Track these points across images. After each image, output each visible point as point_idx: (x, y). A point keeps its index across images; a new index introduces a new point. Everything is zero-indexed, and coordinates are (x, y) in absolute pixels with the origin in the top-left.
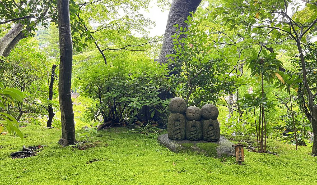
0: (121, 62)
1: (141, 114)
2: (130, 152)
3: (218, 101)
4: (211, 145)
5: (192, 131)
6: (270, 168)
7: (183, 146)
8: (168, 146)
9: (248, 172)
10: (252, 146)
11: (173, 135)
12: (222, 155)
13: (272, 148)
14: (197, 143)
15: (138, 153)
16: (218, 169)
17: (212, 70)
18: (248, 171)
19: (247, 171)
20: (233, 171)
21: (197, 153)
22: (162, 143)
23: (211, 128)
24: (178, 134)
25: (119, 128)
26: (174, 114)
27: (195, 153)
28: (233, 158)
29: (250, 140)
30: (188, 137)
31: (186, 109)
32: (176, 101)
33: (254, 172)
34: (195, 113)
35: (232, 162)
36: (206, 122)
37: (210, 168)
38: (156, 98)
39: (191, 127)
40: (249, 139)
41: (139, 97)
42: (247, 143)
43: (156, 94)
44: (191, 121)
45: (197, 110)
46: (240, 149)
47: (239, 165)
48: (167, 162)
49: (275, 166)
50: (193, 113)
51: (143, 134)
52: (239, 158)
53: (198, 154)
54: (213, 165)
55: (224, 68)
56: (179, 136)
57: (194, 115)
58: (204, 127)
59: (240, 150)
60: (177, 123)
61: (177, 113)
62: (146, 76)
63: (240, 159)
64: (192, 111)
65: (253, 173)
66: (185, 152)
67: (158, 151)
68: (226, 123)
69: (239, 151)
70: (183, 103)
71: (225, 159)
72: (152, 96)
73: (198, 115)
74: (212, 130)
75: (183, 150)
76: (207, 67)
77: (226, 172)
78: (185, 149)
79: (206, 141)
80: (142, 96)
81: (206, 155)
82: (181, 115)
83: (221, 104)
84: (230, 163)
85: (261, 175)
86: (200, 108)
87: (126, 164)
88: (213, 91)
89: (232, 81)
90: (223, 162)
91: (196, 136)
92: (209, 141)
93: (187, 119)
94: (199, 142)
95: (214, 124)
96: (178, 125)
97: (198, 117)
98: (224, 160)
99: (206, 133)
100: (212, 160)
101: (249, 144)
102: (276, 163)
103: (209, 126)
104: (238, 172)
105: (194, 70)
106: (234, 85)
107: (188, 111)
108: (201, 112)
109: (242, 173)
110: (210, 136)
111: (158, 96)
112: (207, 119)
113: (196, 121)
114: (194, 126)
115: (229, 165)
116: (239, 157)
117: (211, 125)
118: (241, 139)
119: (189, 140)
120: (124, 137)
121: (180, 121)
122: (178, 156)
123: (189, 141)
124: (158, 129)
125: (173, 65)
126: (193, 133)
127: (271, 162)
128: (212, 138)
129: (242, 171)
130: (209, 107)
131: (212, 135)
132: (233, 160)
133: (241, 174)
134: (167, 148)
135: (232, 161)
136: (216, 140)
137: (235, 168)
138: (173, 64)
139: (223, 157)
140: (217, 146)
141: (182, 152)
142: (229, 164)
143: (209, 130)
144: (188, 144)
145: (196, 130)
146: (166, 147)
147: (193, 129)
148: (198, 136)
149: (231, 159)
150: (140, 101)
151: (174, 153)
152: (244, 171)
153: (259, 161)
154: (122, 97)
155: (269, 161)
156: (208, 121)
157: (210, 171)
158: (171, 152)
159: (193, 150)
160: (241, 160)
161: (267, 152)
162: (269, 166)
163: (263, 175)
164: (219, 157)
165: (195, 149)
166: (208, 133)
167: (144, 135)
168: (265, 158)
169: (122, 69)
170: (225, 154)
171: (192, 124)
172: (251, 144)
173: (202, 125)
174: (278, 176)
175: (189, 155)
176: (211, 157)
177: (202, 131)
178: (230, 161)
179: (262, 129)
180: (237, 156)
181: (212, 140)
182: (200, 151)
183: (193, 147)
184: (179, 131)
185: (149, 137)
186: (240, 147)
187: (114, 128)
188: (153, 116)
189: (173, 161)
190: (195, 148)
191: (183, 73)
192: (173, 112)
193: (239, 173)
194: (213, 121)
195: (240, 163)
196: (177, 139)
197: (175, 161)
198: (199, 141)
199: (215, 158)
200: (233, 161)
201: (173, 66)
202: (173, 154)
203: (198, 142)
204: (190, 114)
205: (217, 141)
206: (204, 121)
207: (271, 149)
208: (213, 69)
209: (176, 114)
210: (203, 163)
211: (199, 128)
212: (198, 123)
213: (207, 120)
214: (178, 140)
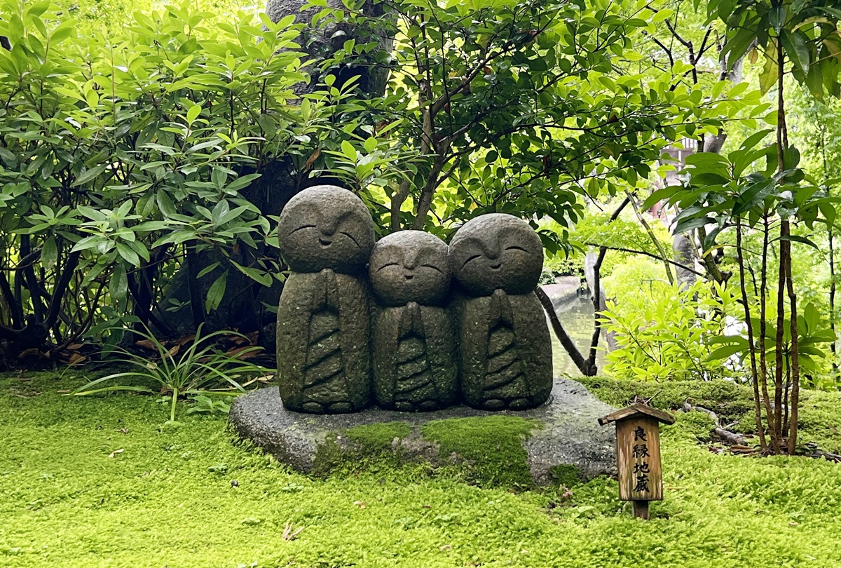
0: (31, 11)
1: (171, 301)
2: (65, 491)
3: (582, 217)
4: (503, 426)
5: (400, 360)
6: (800, 526)
7: (351, 441)
8: (273, 446)
9: (672, 553)
10: (737, 428)
11: (303, 390)
12: (557, 476)
13: (832, 430)
14: (431, 419)
15: (105, 492)
16: (519, 545)
17: (543, 53)
18: (676, 547)
19: (669, 545)
20: (594, 552)
21: (425, 470)
22: (244, 432)
23: (501, 340)
24: (328, 379)
25: (45, 376)
26: (307, 276)
27: (416, 471)
28: (609, 485)
29: (732, 398)
30: (385, 393)
31: (372, 247)
32: (311, 206)
33: (709, 550)
34: (417, 261)
35: (605, 506)
36: (477, 310)
37: (480, 544)
38: (233, 206)
39: (400, 340)
40: (724, 398)
41: (134, 203)
42: (713, 416)
43: (232, 185)
44: (397, 310)
45: (425, 252)
46: (640, 434)
47: (635, 518)
48: (252, 524)
49: (825, 516)
50: (406, 267)
51: (165, 398)
52: (635, 482)
53: (430, 473)
54: (498, 526)
55: (605, 36)
56: (336, 390)
57: (409, 278)
58: (467, 335)
59: (643, 443)
60: (324, 322)
61: (319, 271)
62: (170, 87)
63: (642, 485)
64: (402, 255)
65: (701, 552)
66: (363, 468)
67: (222, 473)
68: (636, 330)
69: (635, 448)
70: (350, 213)
71: (571, 492)
72: (209, 197)
73: (429, 274)
74: (507, 348)
75: (350, 458)
76: (513, 33)
77: (559, 559)
78: (365, 454)
79: (481, 405)
80: (152, 199)
81: (471, 480)
82: (339, 279)
83: (630, 249)
84: (591, 512)
85: (742, 560)
86: (448, 241)
87: (16, 550)
88: (551, 163)
89: (647, 104)
90: (554, 506)
91: (425, 385)
92: (494, 409)
93: (379, 297)
94: (440, 416)
95: (518, 317)
96: (327, 335)
97: (432, 285)
98: (563, 500)
99: (477, 368)
100: (500, 500)
101: (723, 422)
102: (833, 501)
103: (493, 330)
104: (620, 553)
105: (451, 52)
106: (659, 128)
107: (379, 259)
108: (451, 260)
109: (642, 556)
110: (498, 378)
111: (245, 193)
112: (478, 295)
113: (426, 305)
114: (413, 333)
115: (583, 519)
116: (634, 476)
117: (501, 324)
118: (684, 397)
119: (389, 409)
120: (59, 418)
121: (335, 312)
122: (321, 495)
123: (392, 413)
124: (251, 367)
125: (338, 33)
126: (408, 369)
127: (811, 494)
128: (510, 391)
129: (643, 548)
130: (491, 227)
131: (509, 373)
132: (609, 494)
133: (636, 561)
134: (269, 457)
135: (604, 501)
136: (530, 398)
137: (611, 533)
138: (340, 26)
139: (557, 482)
140: (532, 432)
141: (345, 471)
142: (582, 516)
143: (491, 352)
144: (378, 428)
145: (425, 353)
146: (265, 452)
147: (409, 348)
148: (434, 384)
149: (602, 492)
150: (138, 222)
151: (300, 478)
152: (654, 547)
153: (747, 493)
154: (43, 208)
155: (798, 492)
156: (484, 301)
157: (475, 558)
158: (289, 477)
159: (403, 459)
160: (643, 493)
161: (804, 452)
162: (796, 514)
163: (751, 560)
164: (542, 484)
165: (415, 453)
166: (486, 366)
167: (170, 402)
168: (780, 477)
169: (36, 55)
170: (571, 469)
171: (401, 321)
172: (731, 420)
173: (456, 328)
174: (831, 560)
175: (382, 482)
176: (496, 484)
177: (457, 355)
178: (592, 500)
179: (780, 333)
180: (623, 472)
181: (511, 399)
182: (441, 458)
183: (405, 442)
184: (334, 366)
185: (197, 412)
186: (642, 424)
187: (15, 376)
188: (219, 299)
189: (288, 516)
190: (417, 445)
191: (399, 78)
192: (302, 267)
193: (624, 559)
194: (513, 301)
195: (641, 506)
196: (326, 409)
197: (298, 516)
198: (443, 412)
199: (518, 490)
200: (609, 501)
201: (342, 36)
202: (293, 486)
203: (434, 414)
204: (392, 274)
205: (535, 406)
206: (468, 308)
207: (827, 436)
208: (548, 45)
209: (314, 276)
210: (446, 518)
211: (437, 344)
212: (432, 317)
213: (482, 300)
214: (330, 412)
